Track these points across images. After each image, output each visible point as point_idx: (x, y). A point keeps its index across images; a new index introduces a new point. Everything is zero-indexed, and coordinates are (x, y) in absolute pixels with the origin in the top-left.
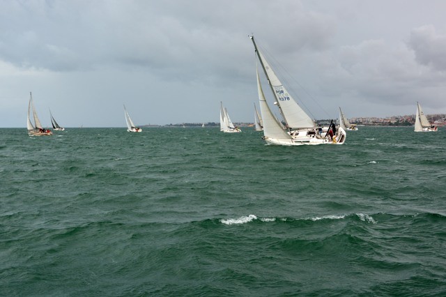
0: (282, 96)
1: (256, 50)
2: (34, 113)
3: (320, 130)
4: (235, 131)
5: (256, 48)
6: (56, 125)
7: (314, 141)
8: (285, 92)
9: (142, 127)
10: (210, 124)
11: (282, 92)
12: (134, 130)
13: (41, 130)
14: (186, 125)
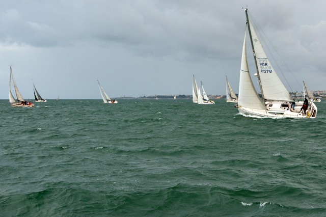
0: (265, 68)
1: (248, 23)
2: (15, 87)
3: (294, 103)
4: (209, 103)
5: (248, 20)
6: (38, 97)
7: (288, 114)
8: (269, 64)
9: (117, 99)
10: (180, 96)
11: (266, 64)
12: (110, 102)
13: (22, 102)
14: (159, 97)
